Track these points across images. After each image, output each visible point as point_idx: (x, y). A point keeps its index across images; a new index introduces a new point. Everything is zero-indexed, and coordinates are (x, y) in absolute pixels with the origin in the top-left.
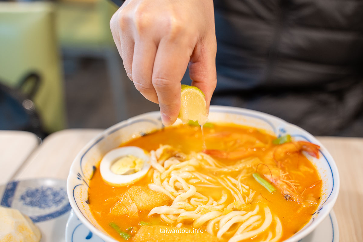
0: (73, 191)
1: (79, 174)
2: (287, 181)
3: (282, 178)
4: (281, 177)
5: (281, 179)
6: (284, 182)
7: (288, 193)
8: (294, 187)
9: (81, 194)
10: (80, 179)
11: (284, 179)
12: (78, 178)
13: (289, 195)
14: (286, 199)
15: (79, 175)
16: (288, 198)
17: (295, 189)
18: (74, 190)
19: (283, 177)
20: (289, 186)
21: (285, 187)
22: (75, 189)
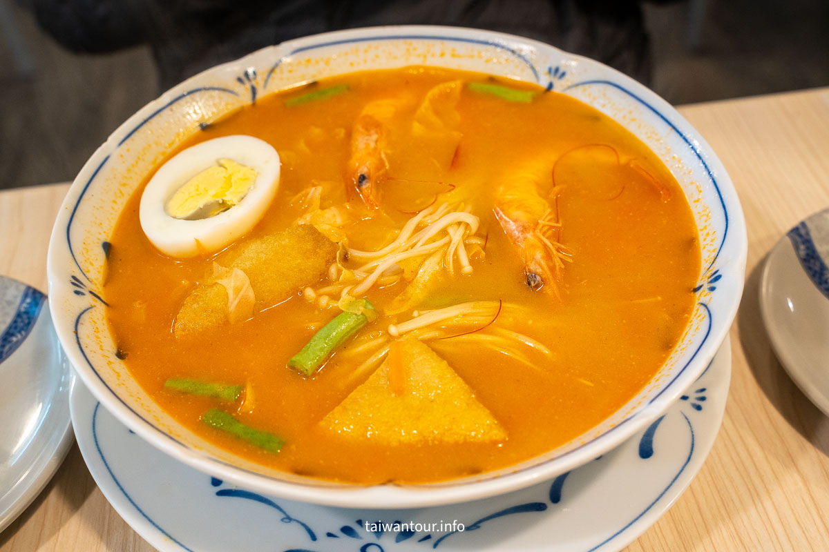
0: (77, 338)
1: (74, 277)
2: (548, 243)
3: (541, 230)
4: (540, 226)
5: (537, 231)
6: (541, 240)
7: (539, 271)
8: (558, 264)
9: (97, 337)
10: (83, 294)
11: (544, 234)
12: (77, 293)
13: (538, 278)
14: (529, 284)
15: (76, 282)
16: (532, 283)
17: (557, 268)
18: (79, 332)
19: (546, 228)
20: (548, 256)
21: (539, 255)
22: (80, 327)
